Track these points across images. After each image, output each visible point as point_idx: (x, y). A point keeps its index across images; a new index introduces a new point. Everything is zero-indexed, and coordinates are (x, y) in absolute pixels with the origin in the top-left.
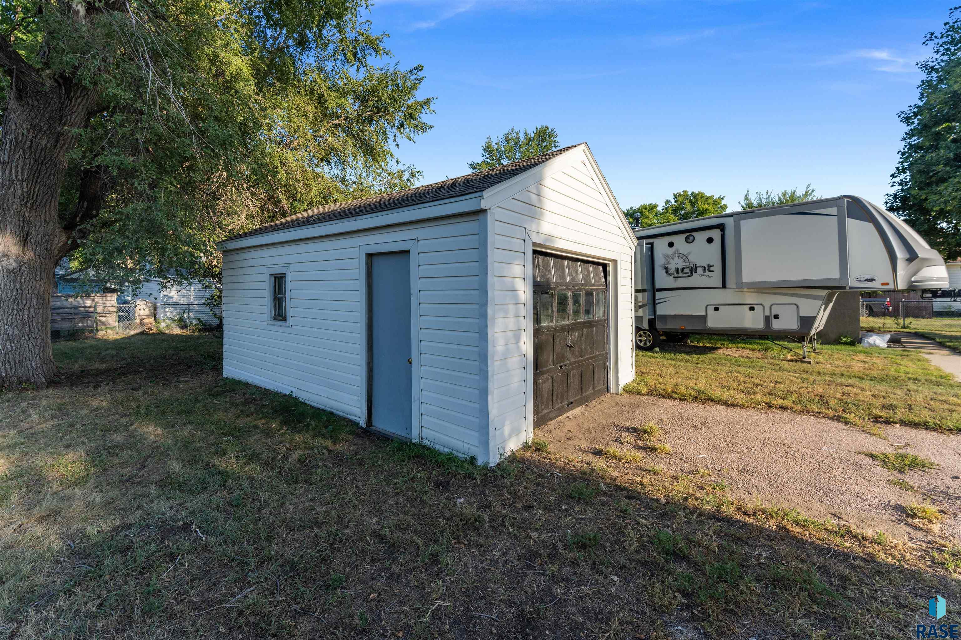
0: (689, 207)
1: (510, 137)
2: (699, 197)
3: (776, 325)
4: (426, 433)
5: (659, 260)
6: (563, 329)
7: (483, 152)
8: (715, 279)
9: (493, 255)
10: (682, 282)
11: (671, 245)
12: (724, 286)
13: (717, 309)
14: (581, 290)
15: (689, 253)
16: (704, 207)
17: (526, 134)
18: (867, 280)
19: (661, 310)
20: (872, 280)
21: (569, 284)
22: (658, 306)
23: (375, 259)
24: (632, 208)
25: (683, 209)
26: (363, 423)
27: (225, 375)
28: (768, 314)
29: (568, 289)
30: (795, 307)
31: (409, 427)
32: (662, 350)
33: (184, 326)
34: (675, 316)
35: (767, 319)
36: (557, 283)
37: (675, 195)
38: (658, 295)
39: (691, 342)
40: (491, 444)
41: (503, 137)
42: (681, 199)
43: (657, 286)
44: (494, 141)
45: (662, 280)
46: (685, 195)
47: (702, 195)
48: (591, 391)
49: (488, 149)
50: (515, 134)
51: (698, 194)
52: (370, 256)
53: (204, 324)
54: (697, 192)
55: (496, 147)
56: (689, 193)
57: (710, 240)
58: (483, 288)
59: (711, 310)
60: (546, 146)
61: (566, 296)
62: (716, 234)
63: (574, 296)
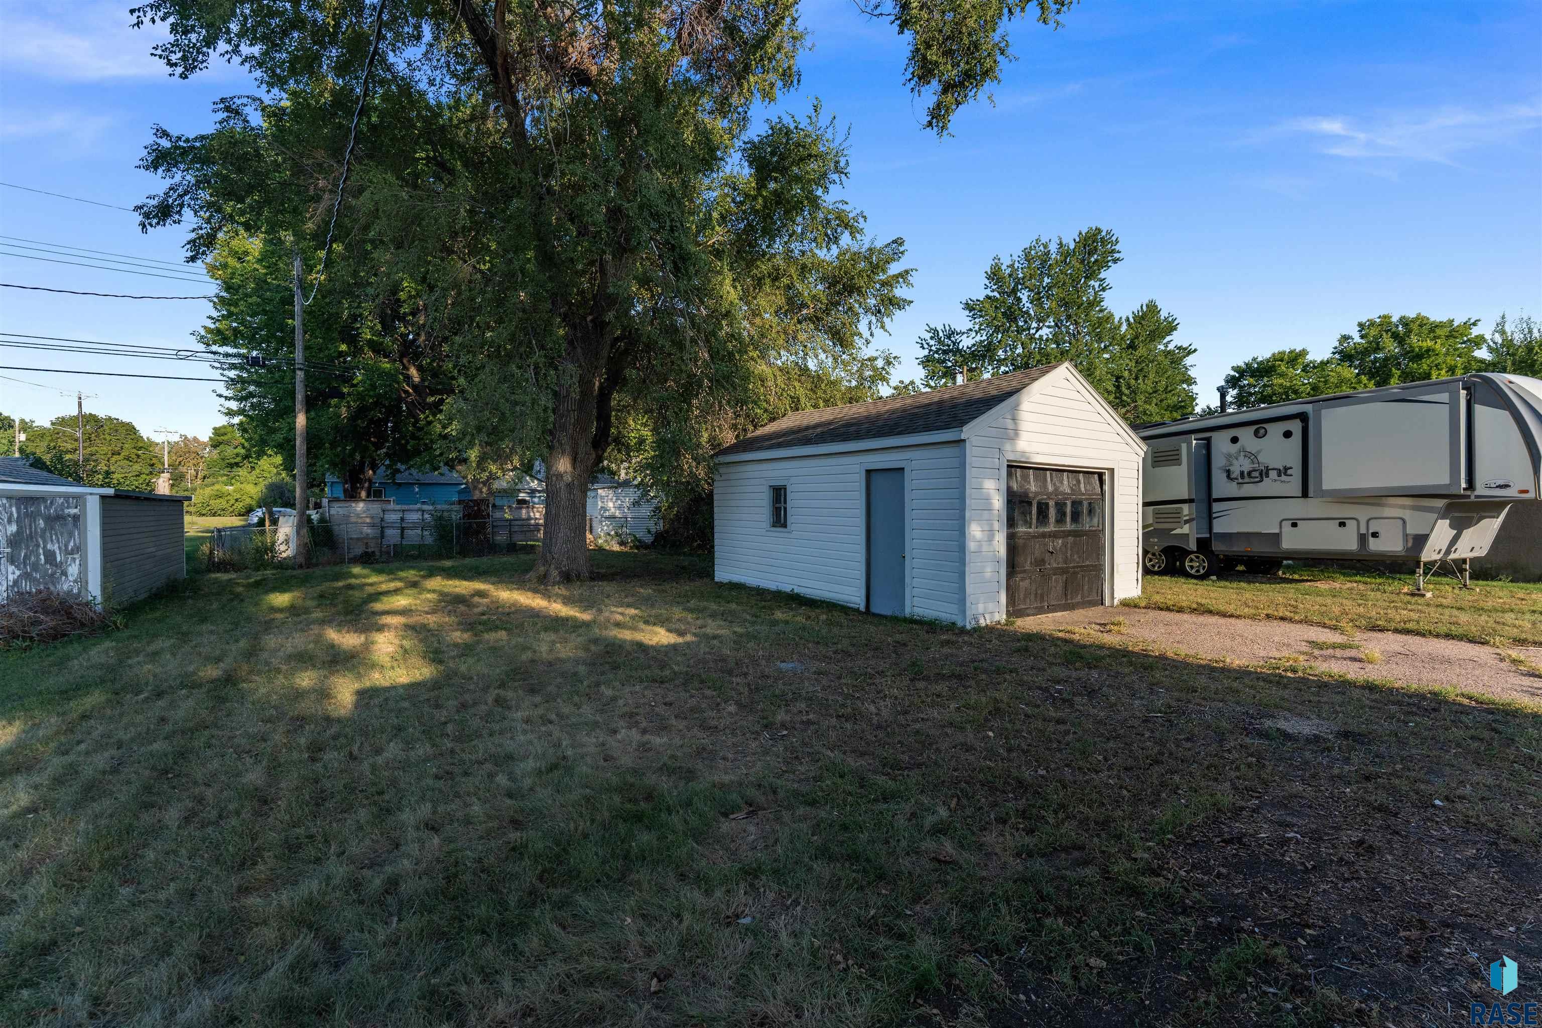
0: (1391, 347)
1: (1033, 252)
2: (1415, 327)
3: (1374, 545)
4: (916, 610)
5: (1218, 462)
6: (1044, 535)
7: (987, 282)
8: (1293, 485)
9: (970, 473)
10: (1249, 490)
11: (1235, 440)
12: (1305, 494)
13: (1294, 525)
14: (1066, 499)
15: (1259, 452)
16: (1425, 344)
17: (1061, 244)
18: (1500, 487)
19: (1219, 527)
20: (1507, 486)
21: (1051, 494)
22: (1215, 521)
23: (873, 475)
24: (1254, 359)
25: (1378, 349)
26: (862, 608)
27: (716, 579)
28: (1363, 531)
29: (1049, 498)
30: (1400, 522)
31: (903, 605)
32: (1220, 577)
33: (622, 543)
34: (1239, 534)
35: (1363, 539)
36: (1036, 494)
37: (1361, 325)
38: (1216, 507)
39: (1284, 573)
40: (968, 613)
41: (1021, 253)
42: (1373, 332)
43: (1215, 495)
44: (1006, 262)
45: (1221, 486)
46: (1385, 324)
47: (1421, 321)
48: (1079, 599)
49: (995, 275)
50: (1042, 248)
51: (1413, 321)
52: (869, 472)
53: (640, 541)
54: (1412, 315)
55: (1008, 271)
56: (1395, 319)
57: (1288, 434)
58: (962, 498)
59: (1287, 526)
60: (1096, 261)
61: (1047, 505)
62: (1295, 426)
63: (1057, 504)
